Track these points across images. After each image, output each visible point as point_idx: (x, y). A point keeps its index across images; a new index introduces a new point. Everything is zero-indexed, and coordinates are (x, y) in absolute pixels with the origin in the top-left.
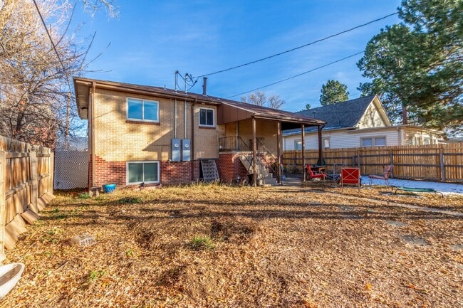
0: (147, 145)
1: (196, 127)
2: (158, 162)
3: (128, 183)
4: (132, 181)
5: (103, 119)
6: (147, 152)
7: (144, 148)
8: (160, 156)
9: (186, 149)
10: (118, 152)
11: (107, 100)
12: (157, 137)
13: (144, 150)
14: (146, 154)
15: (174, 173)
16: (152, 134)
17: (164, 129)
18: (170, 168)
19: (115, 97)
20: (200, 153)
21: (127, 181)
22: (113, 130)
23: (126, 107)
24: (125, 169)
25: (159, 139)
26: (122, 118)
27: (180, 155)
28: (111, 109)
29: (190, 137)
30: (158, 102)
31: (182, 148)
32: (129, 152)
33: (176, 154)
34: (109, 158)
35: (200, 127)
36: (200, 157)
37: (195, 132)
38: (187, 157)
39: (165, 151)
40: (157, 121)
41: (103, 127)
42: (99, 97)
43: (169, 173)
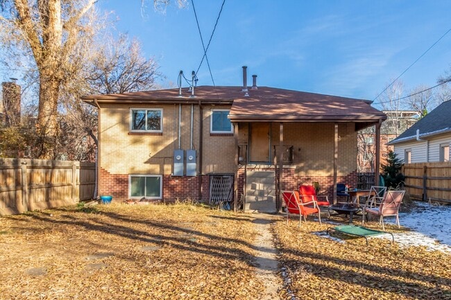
0: (149, 158)
1: (205, 135)
2: (161, 176)
3: (130, 197)
4: (135, 195)
5: (109, 132)
6: (148, 165)
7: (146, 160)
8: (162, 169)
9: (191, 161)
10: (121, 164)
11: (113, 113)
12: (160, 148)
13: (145, 163)
14: (148, 167)
15: (178, 189)
16: (155, 144)
17: (167, 139)
18: (173, 182)
19: (119, 109)
20: (211, 166)
21: (130, 194)
22: (117, 142)
23: (130, 118)
24: (127, 182)
25: (162, 150)
26: (125, 130)
27: (183, 168)
28: (116, 122)
29: (198, 147)
30: (161, 110)
31: (185, 160)
32: (131, 165)
33: (178, 167)
34: (113, 170)
35: (211, 135)
36: (211, 170)
37: (205, 141)
38: (192, 171)
39: (168, 164)
40: (160, 131)
41: (108, 139)
42: (106, 111)
43: (172, 189)
